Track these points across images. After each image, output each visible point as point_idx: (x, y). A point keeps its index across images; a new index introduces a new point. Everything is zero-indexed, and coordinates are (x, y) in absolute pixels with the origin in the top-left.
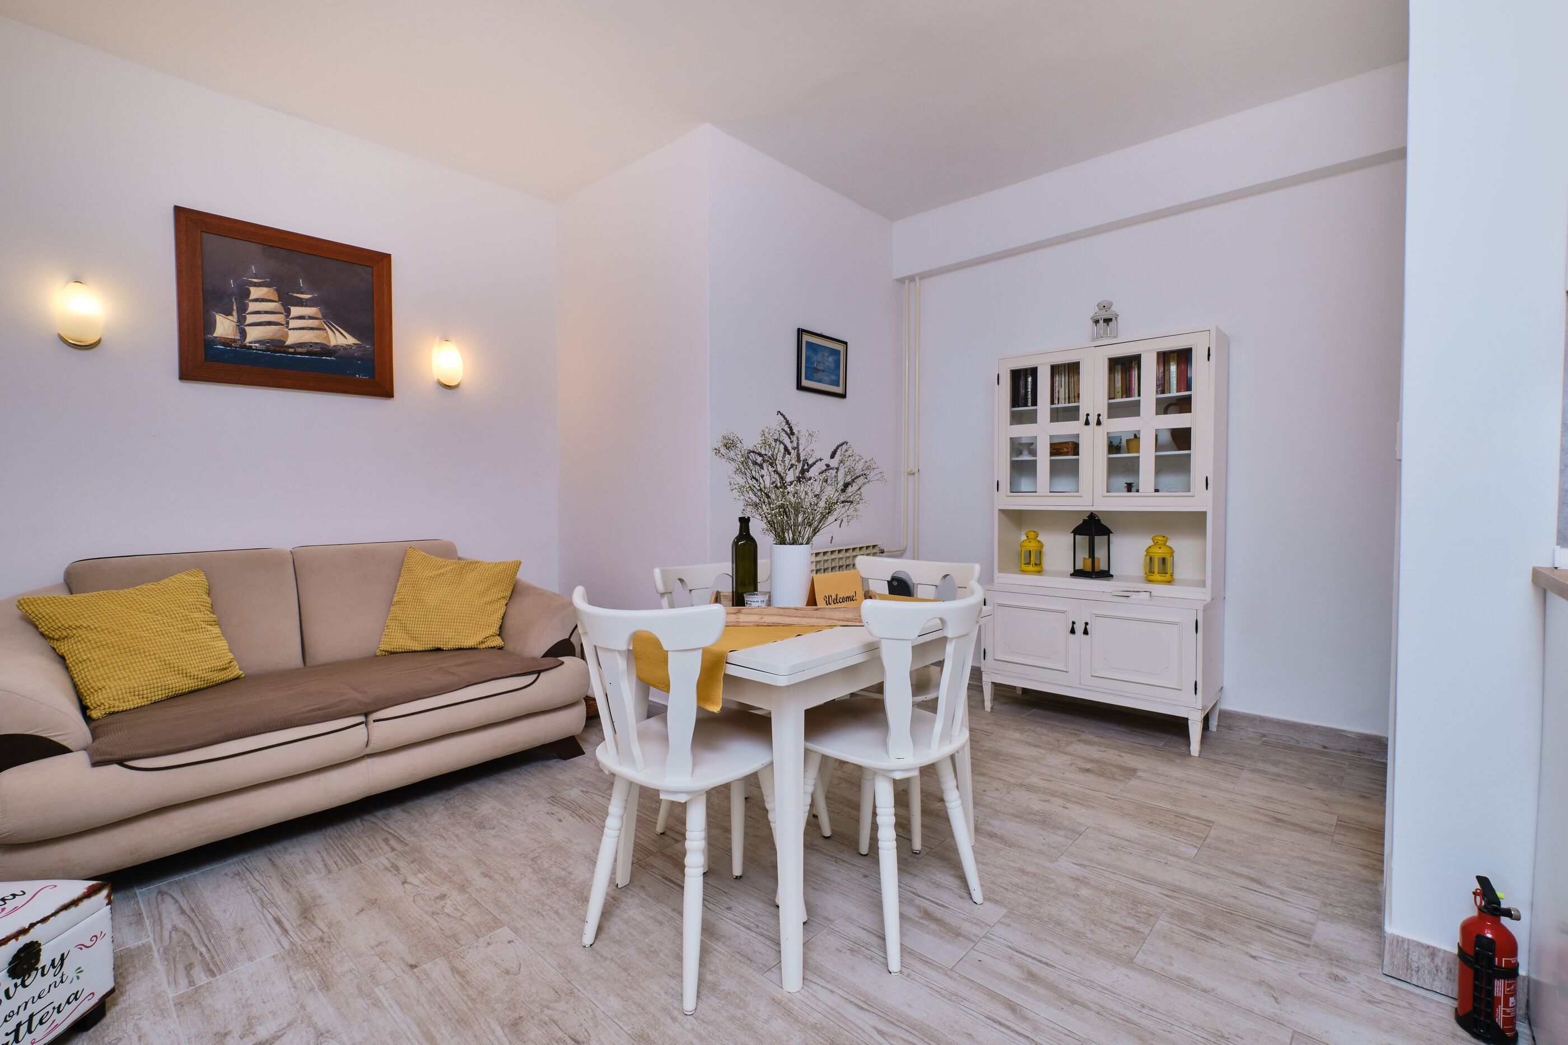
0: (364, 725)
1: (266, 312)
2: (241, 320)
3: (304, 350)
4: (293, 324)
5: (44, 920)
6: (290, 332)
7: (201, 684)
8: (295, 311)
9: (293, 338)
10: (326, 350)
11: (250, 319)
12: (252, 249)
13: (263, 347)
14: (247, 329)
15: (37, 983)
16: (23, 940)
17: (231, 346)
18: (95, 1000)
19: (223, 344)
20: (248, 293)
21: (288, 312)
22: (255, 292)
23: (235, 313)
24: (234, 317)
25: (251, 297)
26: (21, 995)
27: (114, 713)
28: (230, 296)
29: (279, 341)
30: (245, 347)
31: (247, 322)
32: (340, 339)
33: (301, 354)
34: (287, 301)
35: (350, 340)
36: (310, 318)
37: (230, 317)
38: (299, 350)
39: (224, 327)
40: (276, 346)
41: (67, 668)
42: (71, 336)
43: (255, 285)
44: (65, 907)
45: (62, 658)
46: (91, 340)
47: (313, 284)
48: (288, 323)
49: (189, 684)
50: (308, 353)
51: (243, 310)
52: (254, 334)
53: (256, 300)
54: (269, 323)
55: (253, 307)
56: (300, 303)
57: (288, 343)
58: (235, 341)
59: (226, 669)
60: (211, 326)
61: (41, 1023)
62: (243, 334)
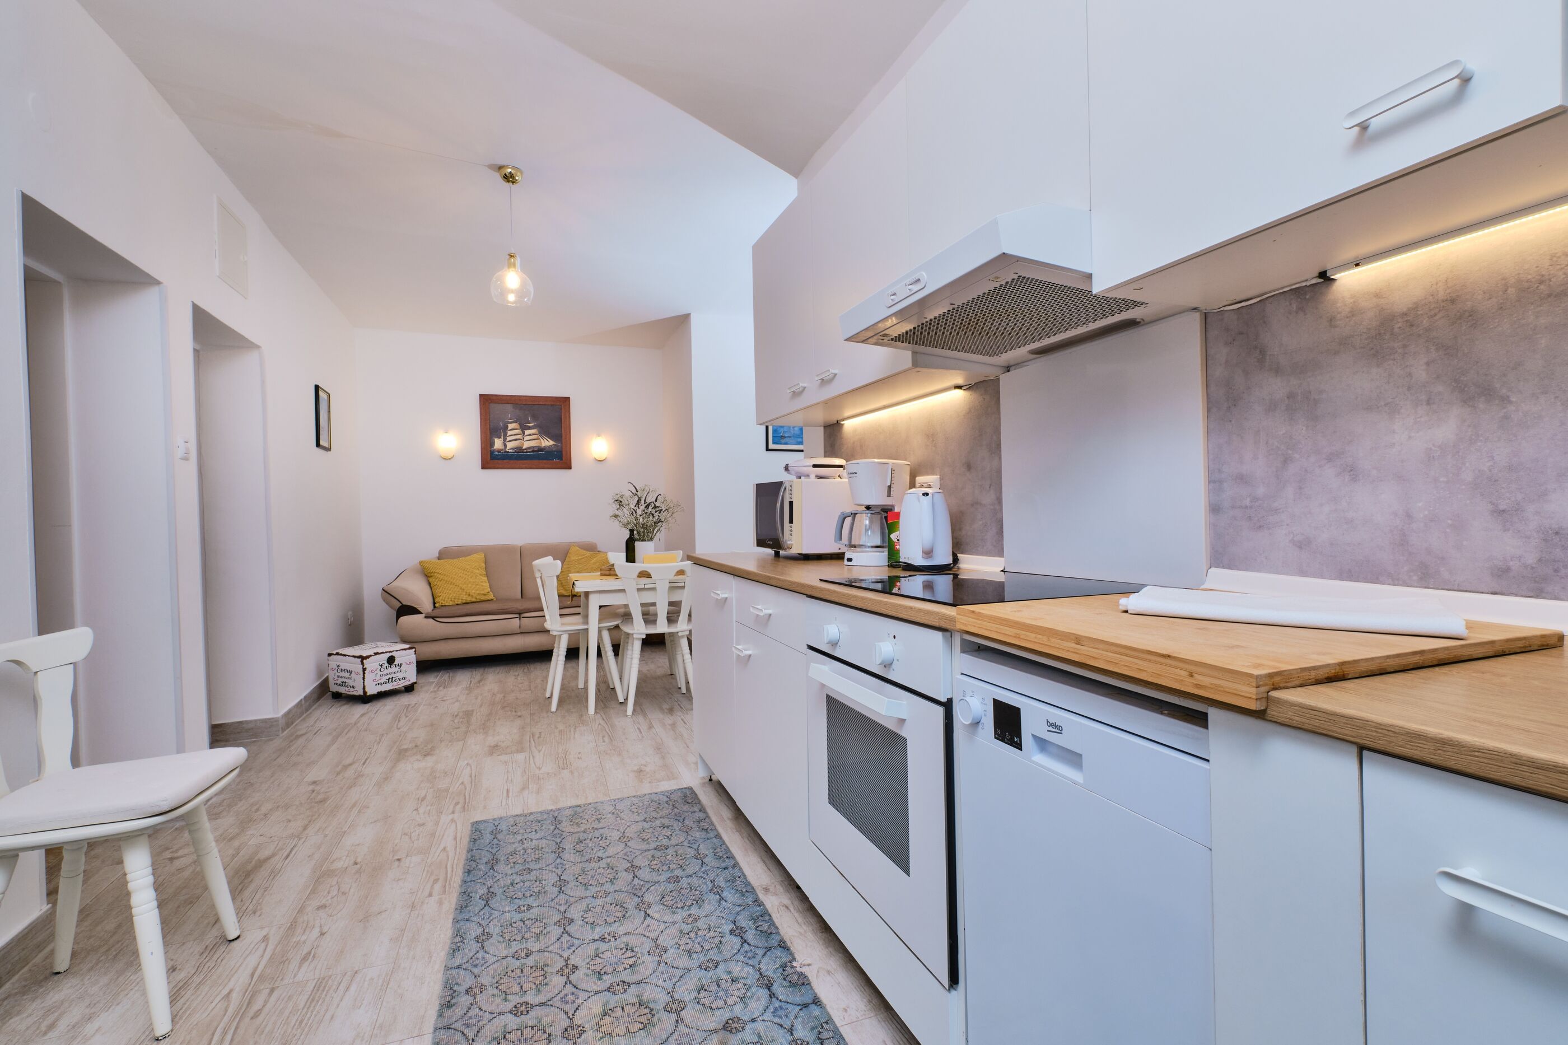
0: (518, 619)
1: (515, 435)
2: (505, 439)
3: (531, 450)
4: (526, 438)
5: (397, 651)
6: (525, 442)
7: (475, 600)
8: (527, 432)
9: (526, 445)
10: (540, 449)
11: (508, 439)
12: (509, 407)
13: (513, 451)
14: (507, 443)
15: (394, 669)
16: (391, 654)
17: (500, 452)
18: (410, 683)
19: (498, 452)
20: (508, 426)
21: (524, 433)
22: (510, 426)
23: (502, 437)
24: (502, 439)
25: (509, 429)
26: (390, 670)
27: (443, 606)
28: (500, 430)
29: (521, 447)
30: (506, 452)
31: (507, 440)
32: (547, 443)
33: (529, 452)
34: (523, 428)
35: (551, 443)
36: (533, 434)
37: (500, 439)
38: (529, 450)
39: (498, 444)
40: (519, 450)
41: (431, 587)
42: (443, 455)
43: (511, 423)
44: (402, 650)
45: (430, 584)
46: (451, 456)
47: (535, 418)
48: (524, 438)
49: (470, 599)
50: (532, 452)
51: (505, 435)
52: (510, 446)
53: (511, 430)
54: (516, 440)
55: (509, 433)
56: (529, 428)
57: (524, 448)
58: (502, 450)
59: (485, 595)
60: (492, 444)
61: (395, 681)
62: (505, 446)
